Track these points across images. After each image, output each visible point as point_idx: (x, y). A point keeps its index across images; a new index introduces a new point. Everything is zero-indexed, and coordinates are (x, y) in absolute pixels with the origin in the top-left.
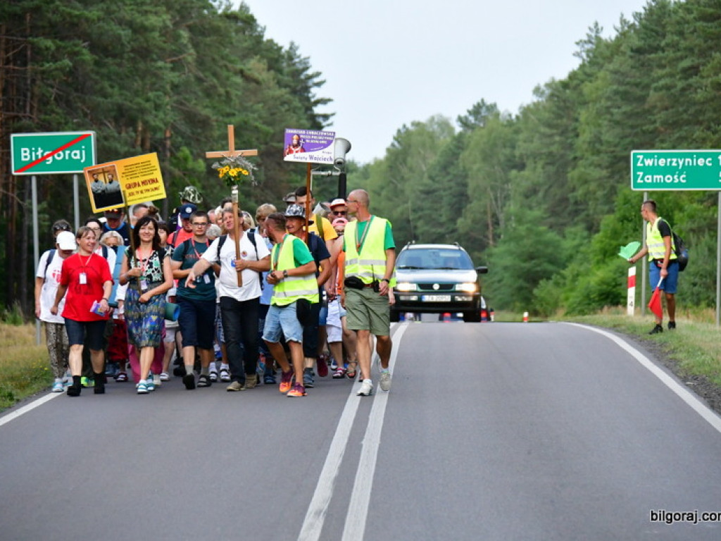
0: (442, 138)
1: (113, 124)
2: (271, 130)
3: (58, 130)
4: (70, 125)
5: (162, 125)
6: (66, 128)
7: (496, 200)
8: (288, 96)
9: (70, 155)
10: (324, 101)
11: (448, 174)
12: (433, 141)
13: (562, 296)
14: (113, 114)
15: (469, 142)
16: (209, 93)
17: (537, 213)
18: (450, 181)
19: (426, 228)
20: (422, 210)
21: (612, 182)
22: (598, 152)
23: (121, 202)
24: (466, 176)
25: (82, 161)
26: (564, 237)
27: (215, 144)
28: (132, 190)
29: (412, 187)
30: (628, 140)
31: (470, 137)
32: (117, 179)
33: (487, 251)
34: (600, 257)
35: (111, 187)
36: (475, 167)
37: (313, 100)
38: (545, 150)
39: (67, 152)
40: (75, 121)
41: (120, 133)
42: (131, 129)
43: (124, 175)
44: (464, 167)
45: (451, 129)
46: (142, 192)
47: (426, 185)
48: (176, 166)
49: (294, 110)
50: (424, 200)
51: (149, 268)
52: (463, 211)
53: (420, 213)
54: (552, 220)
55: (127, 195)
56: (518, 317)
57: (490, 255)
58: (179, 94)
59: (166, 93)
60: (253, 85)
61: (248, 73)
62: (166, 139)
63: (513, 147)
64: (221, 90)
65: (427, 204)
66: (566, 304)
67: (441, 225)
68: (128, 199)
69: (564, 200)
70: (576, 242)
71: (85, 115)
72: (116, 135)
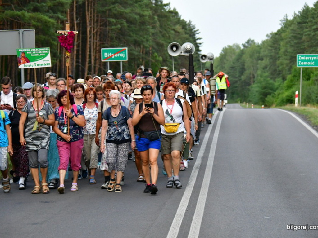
0: (237, 50)
1: (133, 45)
3: (116, 47)
5: (148, 46)
7: (254, 70)
8: (189, 37)
9: (120, 55)
10: (200, 39)
11: (239, 62)
12: (234, 51)
13: (275, 100)
14: (133, 42)
15: (246, 52)
16: (163, 36)
17: (267, 74)
18: (239, 64)
19: (232, 79)
20: (230, 73)
21: (291, 64)
22: (286, 55)
24: (244, 63)
25: (124, 57)
26: (275, 81)
29: (227, 66)
30: (296, 51)
31: (246, 50)
33: (251, 86)
34: (286, 88)
36: (247, 60)
37: (196, 38)
38: (269, 54)
39: (119, 54)
41: (135, 48)
42: (139, 47)
44: (244, 60)
45: (240, 48)
47: (232, 65)
48: (153, 59)
50: (231, 70)
52: (244, 73)
54: (272, 76)
56: (261, 107)
57: (252, 87)
58: (154, 36)
59: (150, 36)
60: (177, 34)
61: (176, 30)
62: (150, 50)
63: (259, 53)
64: (167, 35)
66: (276, 103)
67: (236, 78)
69: (275, 70)
70: (279, 83)
71: (125, 43)
72: (134, 49)
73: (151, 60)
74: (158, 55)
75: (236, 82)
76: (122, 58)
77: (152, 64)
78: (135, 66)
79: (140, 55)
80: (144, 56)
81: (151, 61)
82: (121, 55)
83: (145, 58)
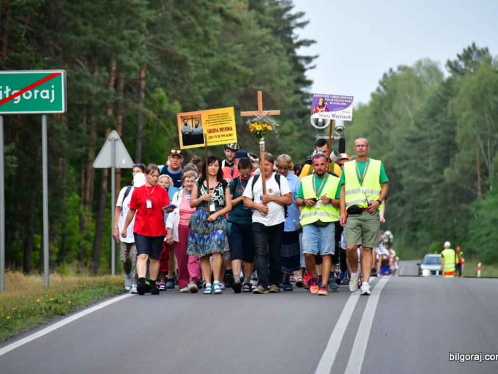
0: (430, 83)
1: (86, 63)
2: (250, 72)
3: (27, 68)
4: (41, 63)
5: (136, 65)
6: (36, 66)
8: (270, 37)
9: (38, 94)
10: (307, 43)
11: (436, 121)
12: (421, 87)
14: (86, 52)
15: (459, 88)
16: (186, 32)
18: (438, 128)
19: (411, 177)
20: (407, 158)
23: (203, 143)
24: (455, 124)
25: (52, 101)
27: (192, 85)
28: (212, 134)
29: (397, 134)
31: (459, 83)
32: (201, 125)
35: (196, 131)
36: (464, 115)
37: (295, 41)
39: (36, 91)
40: (46, 59)
41: (92, 73)
42: (104, 68)
43: (207, 122)
44: (453, 115)
45: (440, 75)
46: (219, 136)
47: (412, 132)
49: (276, 52)
50: (410, 148)
51: (216, 195)
52: (451, 160)
53: (405, 162)
55: (208, 137)
58: (155, 32)
59: (141, 32)
60: (233, 25)
61: (228, 12)
62: (140, 79)
64: (200, 30)
65: (413, 153)
67: (428, 174)
68: (208, 141)
71: (57, 53)
72: (88, 74)
73: (146, 110)
74: (167, 94)
75: (427, 188)
76: (46, 103)
77: (147, 127)
78: (89, 133)
79: (107, 95)
80: (121, 98)
81: (145, 115)
82: (45, 94)
83: (126, 106)
